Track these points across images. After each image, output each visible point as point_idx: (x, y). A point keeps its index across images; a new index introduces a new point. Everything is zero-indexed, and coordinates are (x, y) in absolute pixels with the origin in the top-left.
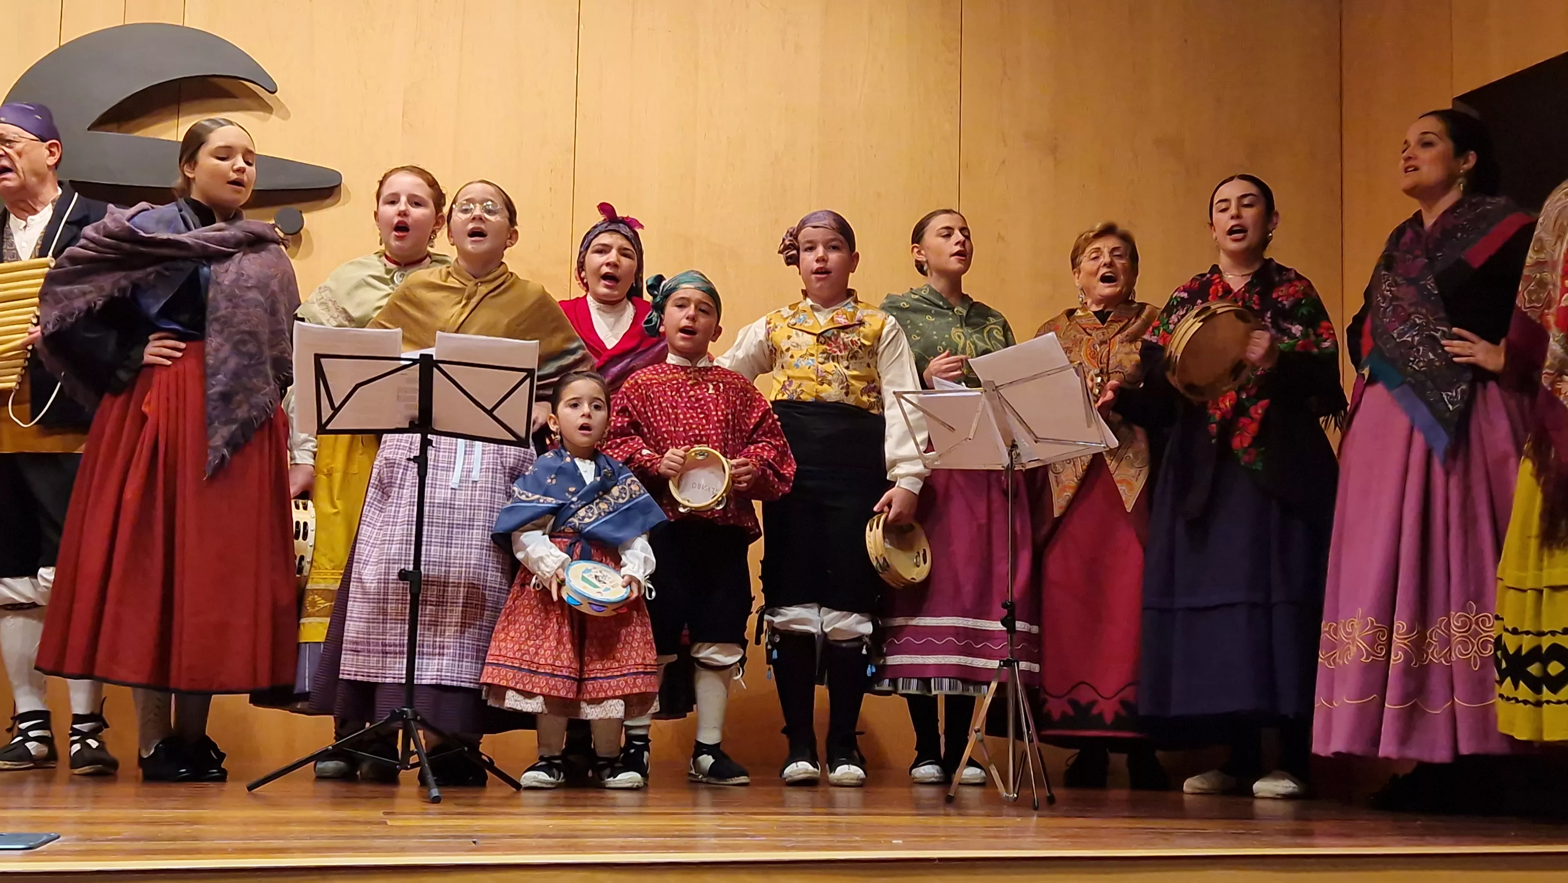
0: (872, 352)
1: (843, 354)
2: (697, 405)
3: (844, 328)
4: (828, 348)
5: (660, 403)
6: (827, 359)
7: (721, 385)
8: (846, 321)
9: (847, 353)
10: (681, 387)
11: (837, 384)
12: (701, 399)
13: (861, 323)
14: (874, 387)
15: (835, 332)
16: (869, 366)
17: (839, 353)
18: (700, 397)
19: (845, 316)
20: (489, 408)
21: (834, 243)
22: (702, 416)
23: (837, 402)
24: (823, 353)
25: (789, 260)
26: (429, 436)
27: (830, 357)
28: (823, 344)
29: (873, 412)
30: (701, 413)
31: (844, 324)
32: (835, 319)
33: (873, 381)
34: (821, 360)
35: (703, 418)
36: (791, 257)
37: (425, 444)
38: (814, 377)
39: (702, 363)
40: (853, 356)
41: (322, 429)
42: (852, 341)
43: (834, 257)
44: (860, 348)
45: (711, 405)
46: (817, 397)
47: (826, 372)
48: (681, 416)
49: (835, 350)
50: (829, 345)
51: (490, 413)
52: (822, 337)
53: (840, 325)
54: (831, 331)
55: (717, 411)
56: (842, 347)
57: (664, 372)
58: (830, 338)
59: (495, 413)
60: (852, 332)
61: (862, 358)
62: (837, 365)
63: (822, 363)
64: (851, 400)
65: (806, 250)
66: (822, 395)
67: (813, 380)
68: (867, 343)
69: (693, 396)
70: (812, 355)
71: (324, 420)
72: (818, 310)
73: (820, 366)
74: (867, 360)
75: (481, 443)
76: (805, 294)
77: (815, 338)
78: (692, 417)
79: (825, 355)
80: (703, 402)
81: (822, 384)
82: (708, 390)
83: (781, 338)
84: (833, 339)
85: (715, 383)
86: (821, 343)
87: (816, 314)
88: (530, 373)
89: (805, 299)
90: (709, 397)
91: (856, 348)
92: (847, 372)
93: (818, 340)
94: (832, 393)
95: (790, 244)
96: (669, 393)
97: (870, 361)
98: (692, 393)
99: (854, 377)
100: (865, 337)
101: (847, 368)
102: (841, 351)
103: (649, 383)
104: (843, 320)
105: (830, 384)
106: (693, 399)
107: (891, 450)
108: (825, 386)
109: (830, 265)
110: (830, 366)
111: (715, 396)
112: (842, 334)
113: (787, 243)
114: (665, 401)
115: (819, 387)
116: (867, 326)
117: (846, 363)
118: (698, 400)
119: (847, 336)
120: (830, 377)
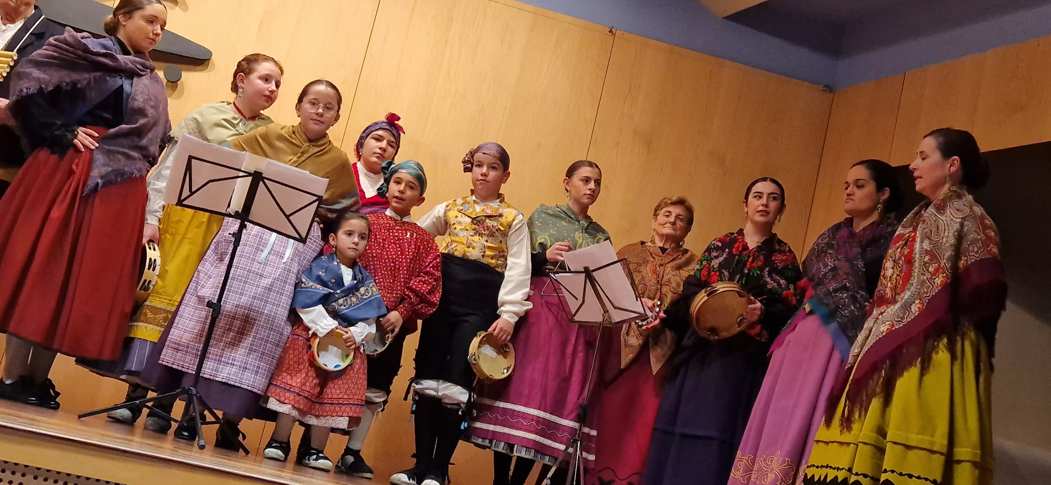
0: (505, 234)
1: (486, 232)
2: (397, 242)
3: (489, 217)
4: (477, 227)
5: (376, 236)
6: (475, 234)
7: (415, 234)
8: (491, 213)
9: (488, 232)
10: (391, 229)
11: (478, 249)
12: (401, 239)
13: (501, 216)
14: (502, 255)
15: (483, 218)
16: (501, 242)
17: (483, 232)
18: (401, 238)
19: (491, 210)
20: (288, 214)
21: (494, 165)
22: (399, 249)
23: (475, 260)
24: (474, 230)
25: (466, 170)
26: (246, 223)
27: (477, 232)
28: (475, 225)
29: (497, 269)
30: (399, 248)
31: (489, 214)
32: (485, 210)
33: (503, 251)
34: (472, 234)
35: (399, 251)
36: (467, 168)
37: (242, 226)
38: (465, 242)
39: (405, 219)
40: (492, 235)
41: (180, 203)
42: (492, 225)
43: (492, 174)
44: (497, 230)
45: (406, 244)
46: (464, 255)
47: (473, 240)
48: (387, 246)
49: (482, 229)
50: (478, 226)
51: (288, 217)
52: (476, 221)
53: (487, 215)
54: (481, 218)
55: (409, 249)
56: (486, 228)
57: (383, 218)
58: (479, 222)
59: (290, 218)
60: (494, 220)
61: (497, 237)
62: (481, 238)
63: (472, 236)
64: (486, 261)
65: (476, 166)
66: (468, 254)
67: (464, 244)
68: (502, 229)
69: (397, 236)
70: (467, 230)
71: (182, 198)
72: (478, 203)
73: (470, 237)
74: (500, 238)
75: (276, 234)
76: (473, 192)
77: (470, 220)
78: (393, 248)
79: (475, 231)
80: (401, 241)
81: (468, 247)
82: (406, 235)
83: (452, 215)
84: (481, 222)
85: (412, 232)
86: (474, 224)
87: (476, 205)
88: (320, 198)
89: (472, 195)
90: (405, 239)
91: (494, 230)
92: (486, 243)
93: (472, 222)
94: (474, 254)
95: (468, 160)
96: (383, 231)
97: (502, 239)
98: (396, 234)
99: (489, 248)
100: (501, 224)
101: (487, 241)
102: (484, 230)
103: (372, 222)
104: (490, 212)
105: (474, 248)
106: (396, 238)
107: (503, 295)
108: (471, 249)
109: (489, 178)
110: (476, 238)
111: (410, 240)
112: (487, 220)
113: (467, 159)
114: (379, 235)
115: (466, 249)
116: (504, 218)
117: (486, 238)
118: (399, 239)
119: (490, 222)
120: (474, 244)
